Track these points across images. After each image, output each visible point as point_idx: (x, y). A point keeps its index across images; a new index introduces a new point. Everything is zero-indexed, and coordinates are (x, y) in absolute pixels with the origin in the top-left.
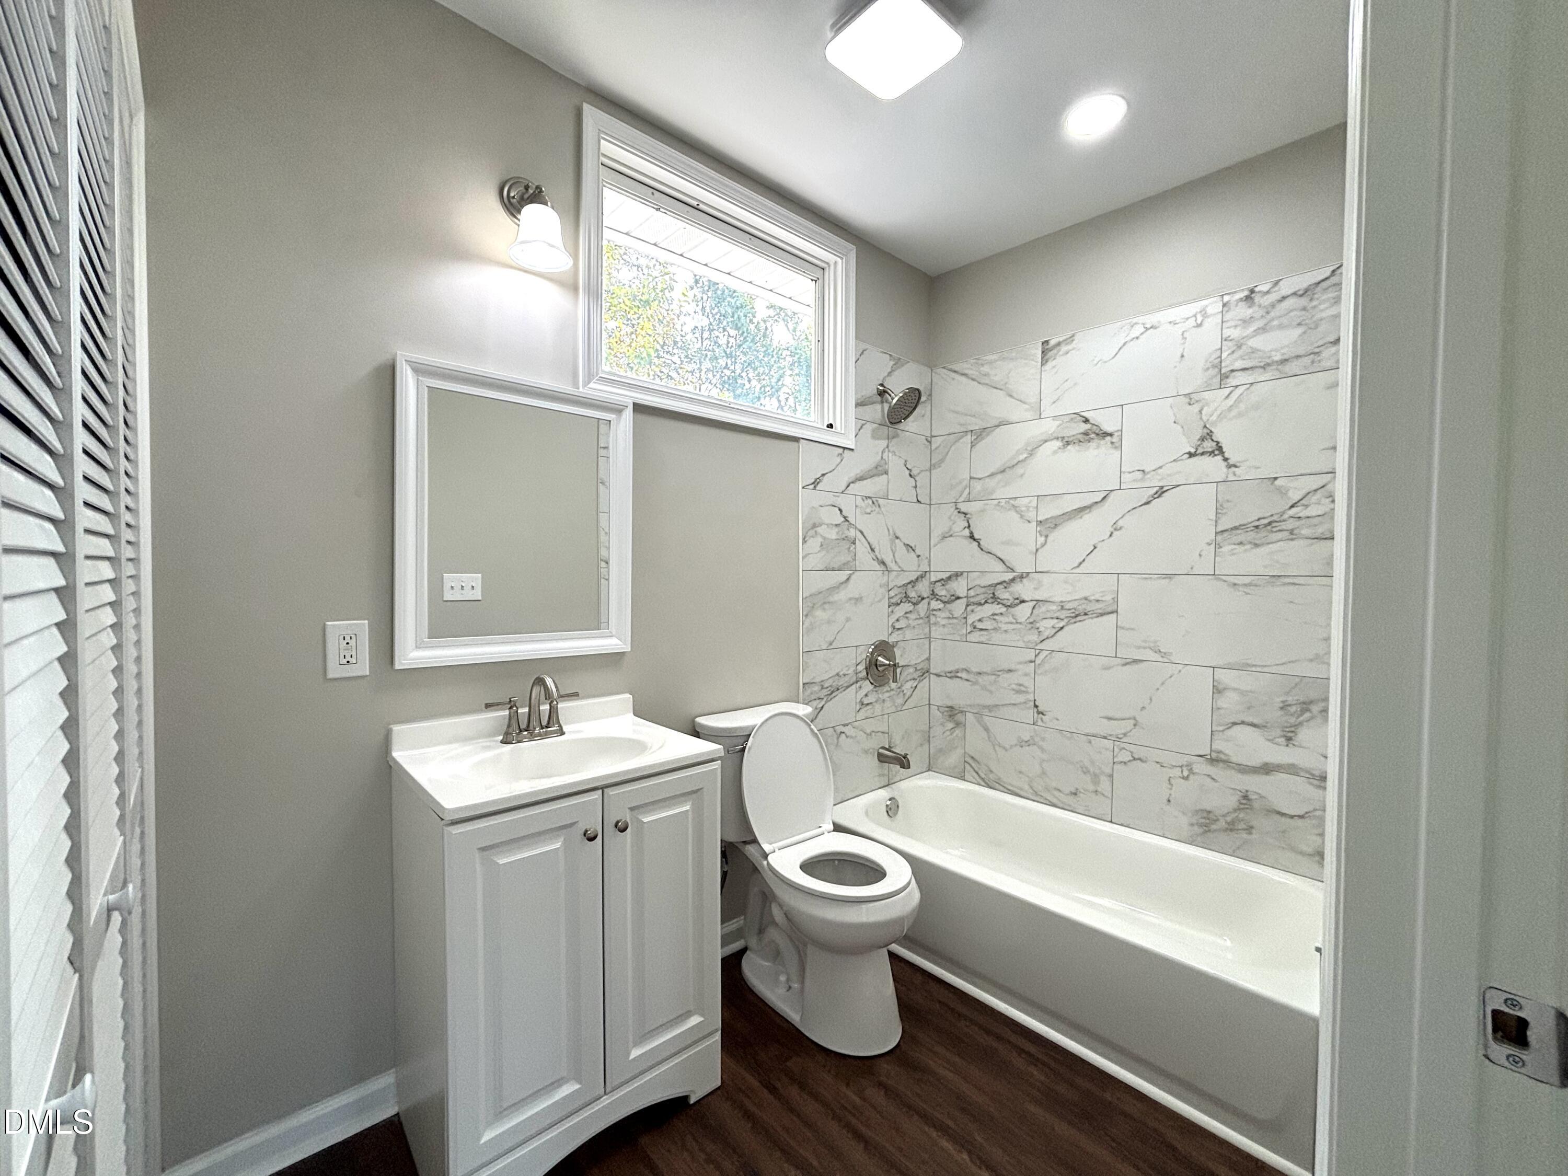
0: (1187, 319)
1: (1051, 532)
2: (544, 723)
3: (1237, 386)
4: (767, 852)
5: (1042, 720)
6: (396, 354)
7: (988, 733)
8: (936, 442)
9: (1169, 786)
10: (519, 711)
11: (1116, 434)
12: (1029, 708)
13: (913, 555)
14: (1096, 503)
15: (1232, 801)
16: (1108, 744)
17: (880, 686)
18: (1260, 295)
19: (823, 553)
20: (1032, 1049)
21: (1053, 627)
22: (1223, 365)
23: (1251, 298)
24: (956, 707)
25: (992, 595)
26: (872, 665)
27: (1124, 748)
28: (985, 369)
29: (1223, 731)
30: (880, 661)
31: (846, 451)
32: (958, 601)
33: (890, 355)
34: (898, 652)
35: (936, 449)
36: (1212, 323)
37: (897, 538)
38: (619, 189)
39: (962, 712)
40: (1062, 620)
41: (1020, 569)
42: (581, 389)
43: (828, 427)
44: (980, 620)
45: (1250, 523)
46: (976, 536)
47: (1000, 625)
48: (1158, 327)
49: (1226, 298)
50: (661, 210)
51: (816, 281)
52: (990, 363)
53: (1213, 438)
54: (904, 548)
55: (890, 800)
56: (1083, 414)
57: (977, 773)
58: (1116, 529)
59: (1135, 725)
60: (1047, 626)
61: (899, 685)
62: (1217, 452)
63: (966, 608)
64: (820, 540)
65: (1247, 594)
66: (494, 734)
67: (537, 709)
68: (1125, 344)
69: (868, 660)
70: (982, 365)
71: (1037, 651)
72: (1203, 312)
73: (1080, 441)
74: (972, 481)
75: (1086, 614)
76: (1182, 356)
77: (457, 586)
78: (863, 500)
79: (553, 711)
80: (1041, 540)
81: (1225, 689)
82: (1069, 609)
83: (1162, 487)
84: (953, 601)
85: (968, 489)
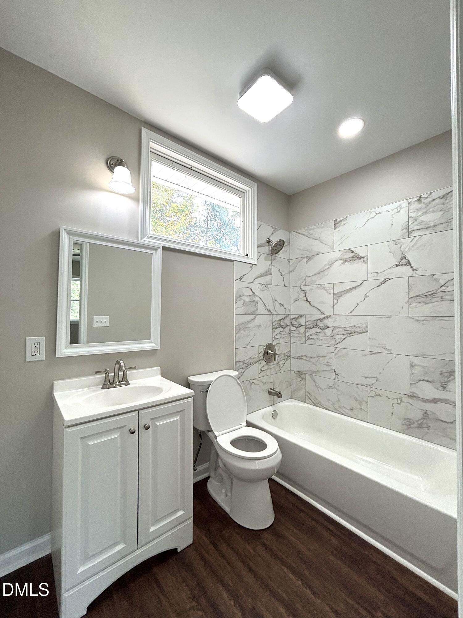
0: (393, 209)
1: (339, 298)
2: (121, 380)
3: (416, 237)
4: (217, 436)
5: (337, 377)
6: (60, 226)
7: (315, 383)
8: (292, 262)
9: (392, 407)
10: (109, 375)
11: (365, 257)
12: (332, 372)
13: (283, 308)
14: (358, 286)
15: (420, 415)
16: (366, 388)
17: (269, 363)
18: (424, 198)
19: (244, 307)
20: (332, 528)
21: (341, 338)
22: (409, 228)
23: (420, 200)
24: (302, 371)
25: (315, 325)
26: (266, 354)
27: (372, 391)
28: (311, 232)
29: (415, 384)
30: (269, 352)
31: (254, 265)
32: (302, 327)
33: (272, 227)
34: (276, 348)
35: (292, 264)
36: (404, 211)
37: (276, 301)
38: (158, 161)
39: (304, 373)
40: (345, 335)
41: (327, 313)
42: (140, 241)
43: (246, 256)
44: (311, 335)
45: (423, 294)
46: (309, 300)
47: (319, 337)
48: (382, 213)
49: (410, 201)
50: (176, 169)
51: (241, 198)
52: (314, 229)
53: (406, 258)
54: (279, 305)
55: (274, 411)
56: (351, 249)
57: (311, 400)
58: (366, 297)
59: (377, 380)
60: (338, 337)
61: (278, 362)
62: (408, 264)
63: (305, 330)
64: (242, 301)
65: (423, 324)
66: (98, 385)
67: (118, 374)
68: (368, 220)
69: (264, 351)
70: (310, 230)
71: (335, 348)
72: (400, 207)
73: (351, 261)
74: (307, 277)
75: (355, 333)
76: (392, 225)
77: (99, 321)
78: (261, 285)
79: (124, 375)
80: (335, 301)
81: (415, 365)
82: (348, 331)
83: (385, 279)
84: (300, 327)
85: (305, 281)
